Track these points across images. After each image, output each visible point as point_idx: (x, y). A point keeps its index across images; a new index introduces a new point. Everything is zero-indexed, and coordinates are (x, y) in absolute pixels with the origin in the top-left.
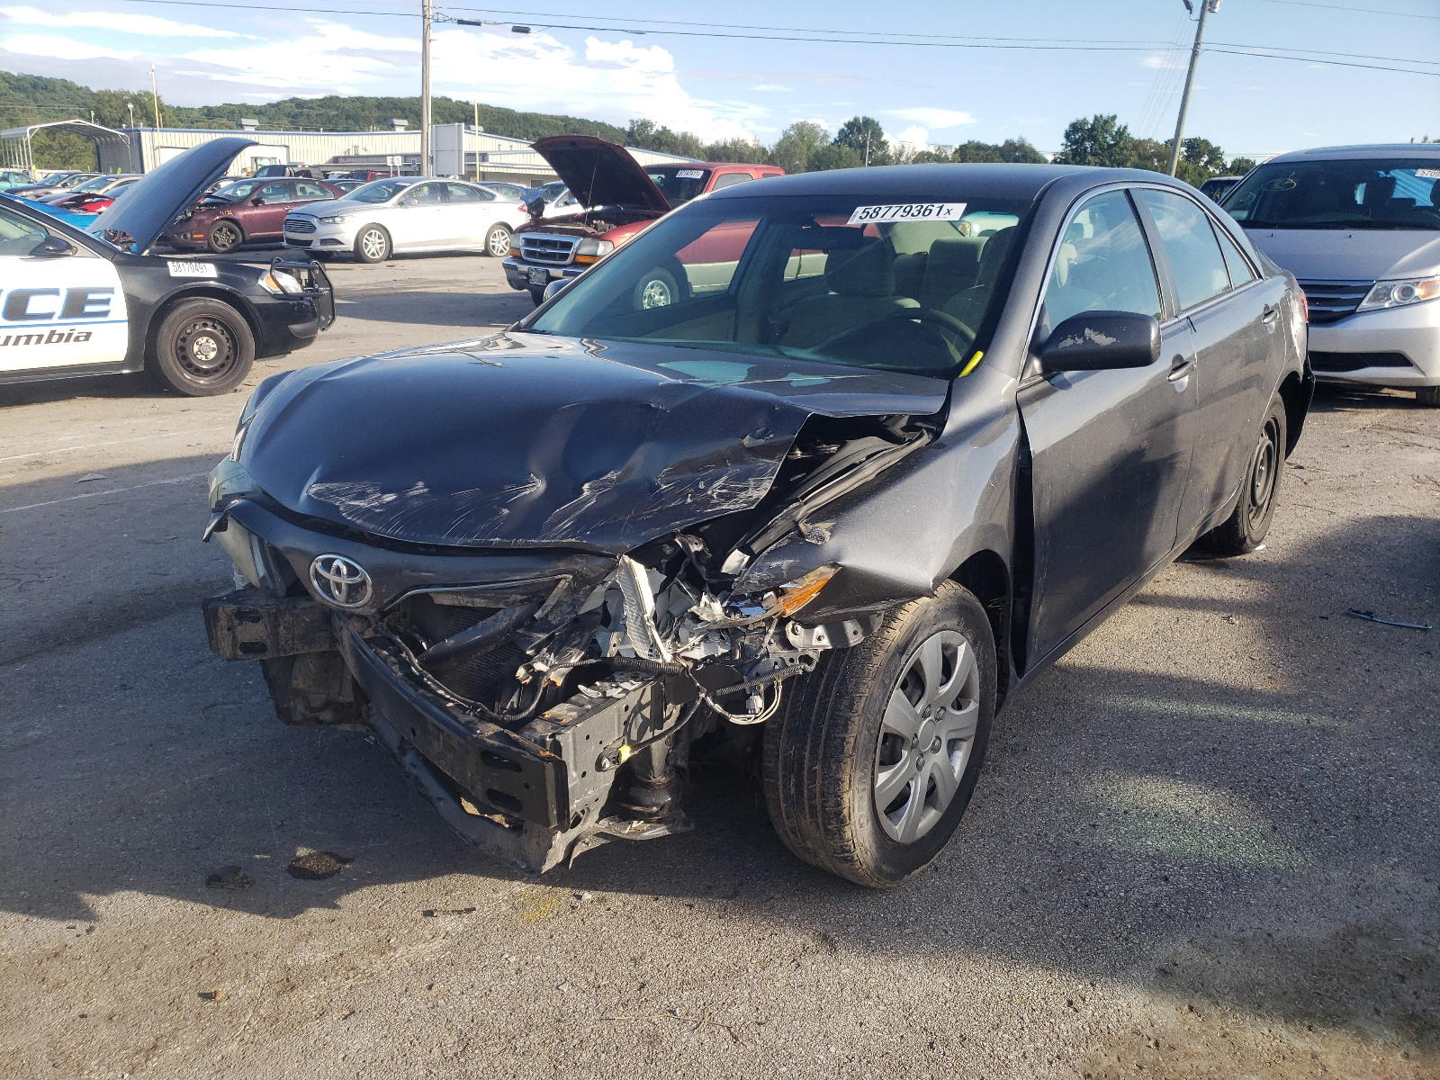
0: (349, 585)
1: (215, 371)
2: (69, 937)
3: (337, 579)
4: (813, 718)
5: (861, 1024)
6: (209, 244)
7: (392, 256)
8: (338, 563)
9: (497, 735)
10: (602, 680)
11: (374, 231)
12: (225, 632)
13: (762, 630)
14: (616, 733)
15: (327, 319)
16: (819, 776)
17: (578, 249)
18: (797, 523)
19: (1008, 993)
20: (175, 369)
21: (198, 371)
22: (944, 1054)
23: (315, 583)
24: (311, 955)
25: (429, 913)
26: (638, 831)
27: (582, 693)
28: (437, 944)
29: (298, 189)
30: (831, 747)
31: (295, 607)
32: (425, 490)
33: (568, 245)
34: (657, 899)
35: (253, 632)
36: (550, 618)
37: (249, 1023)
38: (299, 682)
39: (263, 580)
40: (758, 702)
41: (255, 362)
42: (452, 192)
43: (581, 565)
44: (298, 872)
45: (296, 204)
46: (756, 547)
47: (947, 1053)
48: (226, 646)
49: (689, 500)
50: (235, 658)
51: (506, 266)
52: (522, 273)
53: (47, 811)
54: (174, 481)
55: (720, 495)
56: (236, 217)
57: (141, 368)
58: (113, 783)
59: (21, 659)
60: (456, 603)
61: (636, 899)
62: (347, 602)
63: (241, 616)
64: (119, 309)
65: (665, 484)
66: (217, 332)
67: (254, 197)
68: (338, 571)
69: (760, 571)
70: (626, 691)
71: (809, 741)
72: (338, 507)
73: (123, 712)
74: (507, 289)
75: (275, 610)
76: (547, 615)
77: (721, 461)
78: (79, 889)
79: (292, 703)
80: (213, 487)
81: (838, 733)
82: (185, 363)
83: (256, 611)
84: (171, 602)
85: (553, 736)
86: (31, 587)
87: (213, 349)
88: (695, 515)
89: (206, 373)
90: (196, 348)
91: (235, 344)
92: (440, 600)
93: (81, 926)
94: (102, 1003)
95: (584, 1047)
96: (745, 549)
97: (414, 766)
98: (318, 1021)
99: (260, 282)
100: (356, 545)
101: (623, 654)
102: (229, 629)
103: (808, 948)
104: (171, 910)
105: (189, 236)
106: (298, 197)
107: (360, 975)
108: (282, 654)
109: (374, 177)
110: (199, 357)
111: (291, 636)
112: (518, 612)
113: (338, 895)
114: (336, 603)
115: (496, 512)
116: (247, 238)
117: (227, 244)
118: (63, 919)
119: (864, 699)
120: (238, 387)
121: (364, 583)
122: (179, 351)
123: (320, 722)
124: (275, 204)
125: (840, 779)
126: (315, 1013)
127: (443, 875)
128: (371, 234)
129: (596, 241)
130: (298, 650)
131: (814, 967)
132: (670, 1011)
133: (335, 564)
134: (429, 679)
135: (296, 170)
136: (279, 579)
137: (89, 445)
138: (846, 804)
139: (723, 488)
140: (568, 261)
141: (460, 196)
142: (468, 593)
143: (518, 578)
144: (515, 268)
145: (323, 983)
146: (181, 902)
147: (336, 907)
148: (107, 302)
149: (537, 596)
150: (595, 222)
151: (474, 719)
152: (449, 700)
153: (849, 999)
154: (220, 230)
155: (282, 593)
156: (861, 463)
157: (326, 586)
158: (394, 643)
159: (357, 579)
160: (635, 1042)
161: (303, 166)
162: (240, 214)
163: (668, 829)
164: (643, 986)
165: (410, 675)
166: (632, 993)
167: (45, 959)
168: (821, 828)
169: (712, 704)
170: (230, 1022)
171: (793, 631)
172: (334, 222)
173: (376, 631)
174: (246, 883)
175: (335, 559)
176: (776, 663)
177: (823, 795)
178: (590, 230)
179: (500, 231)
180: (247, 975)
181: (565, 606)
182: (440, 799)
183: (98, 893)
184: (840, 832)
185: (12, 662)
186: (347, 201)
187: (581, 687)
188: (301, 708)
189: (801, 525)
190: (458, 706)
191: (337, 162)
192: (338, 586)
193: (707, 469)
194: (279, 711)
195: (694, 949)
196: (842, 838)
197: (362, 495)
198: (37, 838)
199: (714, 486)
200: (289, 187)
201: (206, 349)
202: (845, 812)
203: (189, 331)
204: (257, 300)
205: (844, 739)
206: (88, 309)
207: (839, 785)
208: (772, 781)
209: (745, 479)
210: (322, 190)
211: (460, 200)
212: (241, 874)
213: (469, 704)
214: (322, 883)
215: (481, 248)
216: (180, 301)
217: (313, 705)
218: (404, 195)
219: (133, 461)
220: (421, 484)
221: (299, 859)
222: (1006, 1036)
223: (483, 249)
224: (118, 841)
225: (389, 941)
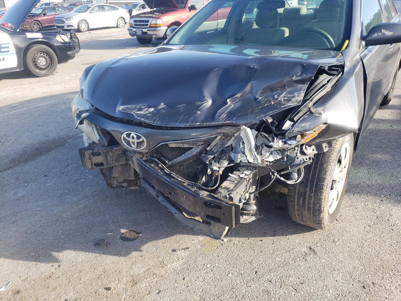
0: (137, 142)
1: (46, 68)
2: (53, 269)
3: (133, 140)
4: (310, 178)
5: (337, 281)
6: (32, 29)
7: (90, 30)
8: (133, 134)
9: (209, 196)
10: (236, 171)
11: (83, 22)
12: (88, 160)
13: (294, 149)
14: (243, 190)
15: (78, 50)
16: (313, 198)
17: (151, 22)
18: (310, 108)
19: (381, 265)
20: (33, 68)
21: (41, 69)
22: (370, 290)
23: (123, 141)
24: (138, 270)
25: (174, 251)
26: (246, 220)
27: (231, 176)
28: (181, 262)
29: (57, 10)
30: (318, 188)
31: (112, 150)
32: (165, 106)
33: (148, 21)
34: (249, 239)
35: (98, 159)
36: (213, 150)
37: (125, 298)
38: (115, 174)
39: (99, 140)
40: (296, 175)
41: (58, 65)
42: (105, 8)
43: (226, 130)
44: (124, 239)
45: (57, 15)
46: (295, 119)
47: (371, 289)
48: (89, 165)
49: (273, 103)
50: (92, 168)
51: (128, 30)
52: (134, 31)
53: (32, 223)
54: (42, 105)
55: (284, 100)
56: (39, 20)
57: (22, 69)
58: (52, 211)
59: (9, 168)
60: (177, 146)
61: (242, 239)
62: (137, 148)
63: (93, 154)
64: (13, 50)
65: (260, 97)
66: (45, 56)
67: (43, 13)
68: (133, 137)
69: (298, 128)
70: (246, 175)
71: (309, 186)
72: (133, 114)
73: (48, 185)
74: (129, 37)
75: (106, 151)
76: (211, 149)
77: (283, 87)
78: (51, 251)
79: (112, 181)
80: (74, 109)
81: (321, 183)
82: (36, 66)
83: (99, 152)
84: (52, 145)
85: (229, 194)
86: (5, 144)
87: (45, 61)
88: (277, 109)
89: (44, 69)
90: (39, 61)
91: (51, 59)
92: (171, 146)
93: (56, 265)
94: (71, 294)
95: (245, 298)
96: (292, 120)
97: (163, 201)
98: (149, 296)
99: (56, 38)
100: (139, 128)
101: (243, 161)
102: (89, 159)
103: (306, 253)
104: (85, 257)
105: (25, 26)
106: (57, 12)
107: (158, 276)
108: (109, 166)
109: (78, 6)
110: (40, 64)
111: (112, 160)
112: (200, 148)
113: (140, 246)
114: (132, 148)
115: (196, 113)
116: (43, 26)
117: (37, 29)
118: (49, 262)
119: (330, 170)
120: (54, 73)
121: (143, 141)
122: (34, 62)
123: (123, 187)
124: (50, 15)
125: (321, 198)
126: (147, 292)
127: (174, 235)
128: (82, 23)
129: (156, 19)
130: (115, 164)
131: (311, 260)
132: (269, 281)
133: (132, 135)
134: (174, 175)
135: (53, 4)
136: (105, 140)
137: (11, 95)
138: (323, 206)
139: (285, 97)
140: (148, 26)
141: (108, 9)
142: (183, 143)
143: (202, 136)
144: (131, 30)
145: (146, 281)
146: (87, 253)
147: (141, 251)
148: (8, 47)
149: (208, 142)
150: (155, 13)
151: (196, 189)
152: (185, 183)
153: (328, 271)
154: (34, 24)
155: (106, 144)
156: (326, 84)
157: (128, 143)
158: (156, 162)
159: (141, 140)
160: (262, 294)
161: (56, 3)
162: (40, 19)
163: (255, 217)
164: (256, 272)
165: (166, 173)
166: (254, 275)
167: (47, 279)
168: (312, 214)
169: (280, 177)
170: (119, 298)
171: (306, 148)
172: (70, 20)
173: (146, 157)
174: (108, 244)
175: (131, 133)
176: (301, 161)
177: (314, 204)
178: (154, 16)
179: (121, 20)
180: (119, 280)
181: (218, 146)
182: (176, 213)
183: (58, 251)
184: (319, 215)
185: (5, 170)
186: (73, 13)
187: (229, 174)
188: (115, 183)
189: (311, 109)
190: (188, 184)
191: (65, 1)
192: (133, 143)
193: (277, 90)
194: (108, 184)
195: (268, 257)
196: (319, 217)
197: (140, 109)
198: (31, 233)
199: (281, 96)
200: (54, 9)
201: (42, 62)
202: (322, 209)
203: (36, 56)
204: (56, 44)
205: (323, 185)
206: (2, 50)
207: (321, 200)
208: (293, 199)
209: (293, 93)
210: (64, 10)
211: (108, 10)
212: (105, 241)
213: (193, 184)
214: (134, 242)
215: (115, 25)
216: (31, 46)
217: (120, 181)
218: (91, 10)
219: (27, 99)
220: (162, 104)
221: (123, 234)
222: (387, 281)
223: (116, 25)
224: (59, 232)
225: (164, 262)
